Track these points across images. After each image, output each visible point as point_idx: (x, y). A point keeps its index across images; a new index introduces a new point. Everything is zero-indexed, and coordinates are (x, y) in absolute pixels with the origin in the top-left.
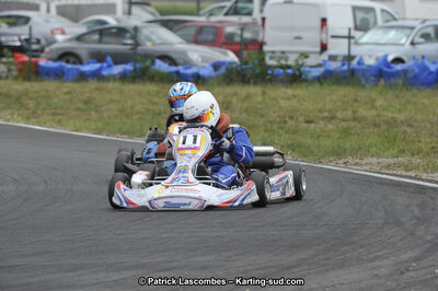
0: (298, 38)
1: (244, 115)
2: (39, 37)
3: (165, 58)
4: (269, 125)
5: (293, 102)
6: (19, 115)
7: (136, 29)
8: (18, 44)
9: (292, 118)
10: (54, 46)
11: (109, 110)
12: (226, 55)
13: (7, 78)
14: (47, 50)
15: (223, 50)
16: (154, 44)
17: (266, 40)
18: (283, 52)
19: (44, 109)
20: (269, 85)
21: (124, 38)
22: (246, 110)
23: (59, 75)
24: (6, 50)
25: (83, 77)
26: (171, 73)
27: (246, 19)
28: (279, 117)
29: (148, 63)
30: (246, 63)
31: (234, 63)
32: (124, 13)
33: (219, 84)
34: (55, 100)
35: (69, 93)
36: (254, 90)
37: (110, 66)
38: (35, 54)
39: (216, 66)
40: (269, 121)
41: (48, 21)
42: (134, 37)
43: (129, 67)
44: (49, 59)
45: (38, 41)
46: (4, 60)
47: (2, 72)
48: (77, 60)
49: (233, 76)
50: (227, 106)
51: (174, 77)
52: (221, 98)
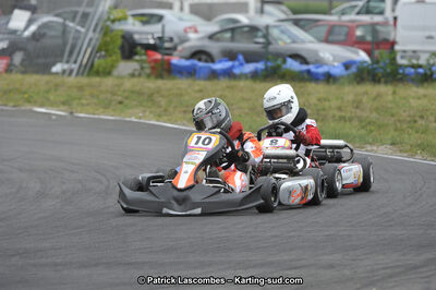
0: (430, 37)
1: (374, 115)
2: (172, 35)
3: (296, 56)
4: (399, 125)
5: (424, 102)
6: (151, 112)
7: (267, 27)
8: (152, 42)
9: (422, 117)
10: (187, 45)
11: (240, 108)
12: (357, 53)
13: (140, 75)
14: (180, 48)
15: (353, 49)
16: (285, 43)
17: (398, 39)
18: (414, 52)
19: (176, 107)
20: (401, 85)
21: (256, 37)
22: (377, 109)
23: (191, 73)
24: (139, 48)
25: (214, 75)
26: (301, 72)
27: (377, 19)
28: (409, 116)
29: (279, 61)
30: (378, 62)
31: (365, 62)
32: (256, 12)
33: (350, 83)
34: (187, 98)
35: (201, 91)
36: (385, 90)
37: (241, 64)
38: (168, 52)
39: (347, 65)
40: (399, 121)
41: (181, 19)
42: (265, 36)
43: (260, 66)
44: (182, 57)
45: (171, 40)
46: (137, 57)
47: (135, 70)
48: (210, 58)
49: (363, 75)
50: (358, 105)
51: (306, 75)
52: (351, 97)
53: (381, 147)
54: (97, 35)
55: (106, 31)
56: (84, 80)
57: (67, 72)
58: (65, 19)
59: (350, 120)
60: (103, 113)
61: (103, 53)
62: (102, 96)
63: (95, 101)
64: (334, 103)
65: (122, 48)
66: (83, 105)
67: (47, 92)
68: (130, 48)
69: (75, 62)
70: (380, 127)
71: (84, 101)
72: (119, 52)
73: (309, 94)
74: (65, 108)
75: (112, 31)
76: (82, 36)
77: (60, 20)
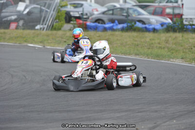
1: (174, 46)
2: (87, 12)
3: (140, 21)
7: (128, 9)
8: (78, 15)
10: (93, 17)
11: (116, 43)
12: (166, 19)
14: (90, 18)
15: (165, 17)
16: (136, 15)
17: (184, 13)
18: (191, 19)
20: (185, 33)
21: (123, 13)
22: (175, 44)
23: (95, 29)
24: (73, 18)
25: (105, 29)
27: (175, 5)
28: (189, 46)
29: (133, 23)
30: (175, 23)
31: (170, 23)
32: (123, 2)
33: (164, 32)
35: (99, 36)
36: (179, 35)
37: (117, 25)
38: (85, 20)
39: (162, 25)
40: (185, 48)
41: (90, 6)
42: (127, 12)
44: (91, 22)
45: (87, 14)
46: (72, 22)
47: (71, 28)
48: (103, 22)
49: (169, 29)
50: (167, 42)
51: (144, 29)
52: (164, 38)
53: (177, 60)
54: (54, 13)
55: (59, 11)
56: (49, 32)
57: (42, 29)
58: (41, 6)
59: (164, 48)
60: (58, 46)
61: (57, 20)
62: (57, 39)
63: (54, 41)
64: (157, 41)
65: (66, 18)
66: (49, 43)
67: (34, 37)
68: (69, 18)
69: (46, 24)
70: (176, 51)
71: (49, 41)
72: (64, 20)
73: (146, 37)
74: (41, 44)
75: (61, 11)
76: (48, 13)
77: (39, 6)
